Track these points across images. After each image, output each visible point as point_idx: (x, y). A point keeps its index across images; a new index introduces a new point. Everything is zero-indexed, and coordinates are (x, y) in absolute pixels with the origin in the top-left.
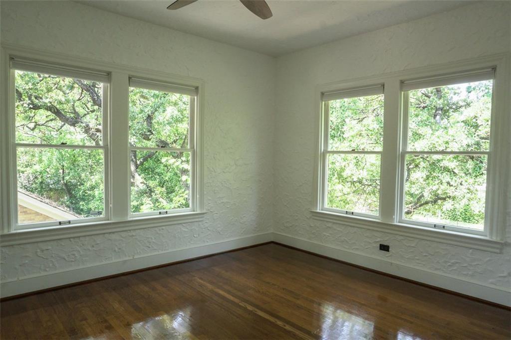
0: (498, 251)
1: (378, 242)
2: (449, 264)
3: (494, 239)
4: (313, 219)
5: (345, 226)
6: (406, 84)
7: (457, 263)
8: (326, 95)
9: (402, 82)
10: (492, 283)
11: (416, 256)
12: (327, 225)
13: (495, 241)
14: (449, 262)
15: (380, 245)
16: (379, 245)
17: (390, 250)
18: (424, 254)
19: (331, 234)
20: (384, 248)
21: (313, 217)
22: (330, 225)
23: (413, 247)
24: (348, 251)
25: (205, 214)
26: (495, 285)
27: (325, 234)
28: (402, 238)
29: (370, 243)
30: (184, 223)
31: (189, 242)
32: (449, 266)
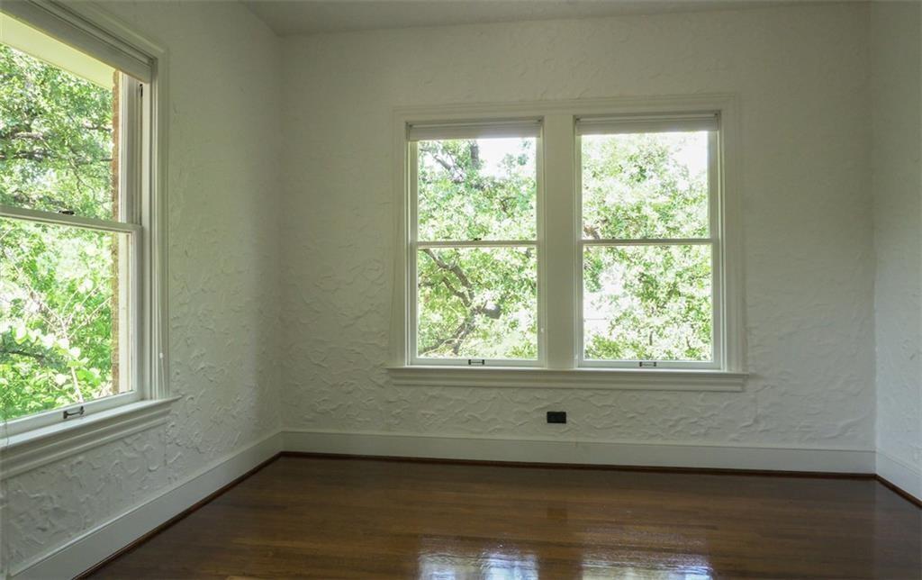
0: (739, 388)
1: (541, 409)
2: (671, 423)
3: (734, 371)
4: (396, 385)
5: (471, 389)
6: (582, 123)
7: (682, 419)
8: (415, 129)
9: (577, 119)
10: (734, 440)
11: (616, 421)
12: (430, 394)
13: (736, 372)
14: (671, 420)
15: (548, 413)
16: (546, 415)
17: (568, 419)
18: (631, 415)
19: (439, 410)
20: (557, 418)
21: (394, 381)
22: (435, 392)
23: (610, 406)
24: (483, 437)
25: (173, 404)
26: (737, 440)
27: (423, 412)
28: (590, 393)
29: (528, 413)
30: (128, 436)
31: (140, 489)
32: (671, 426)
